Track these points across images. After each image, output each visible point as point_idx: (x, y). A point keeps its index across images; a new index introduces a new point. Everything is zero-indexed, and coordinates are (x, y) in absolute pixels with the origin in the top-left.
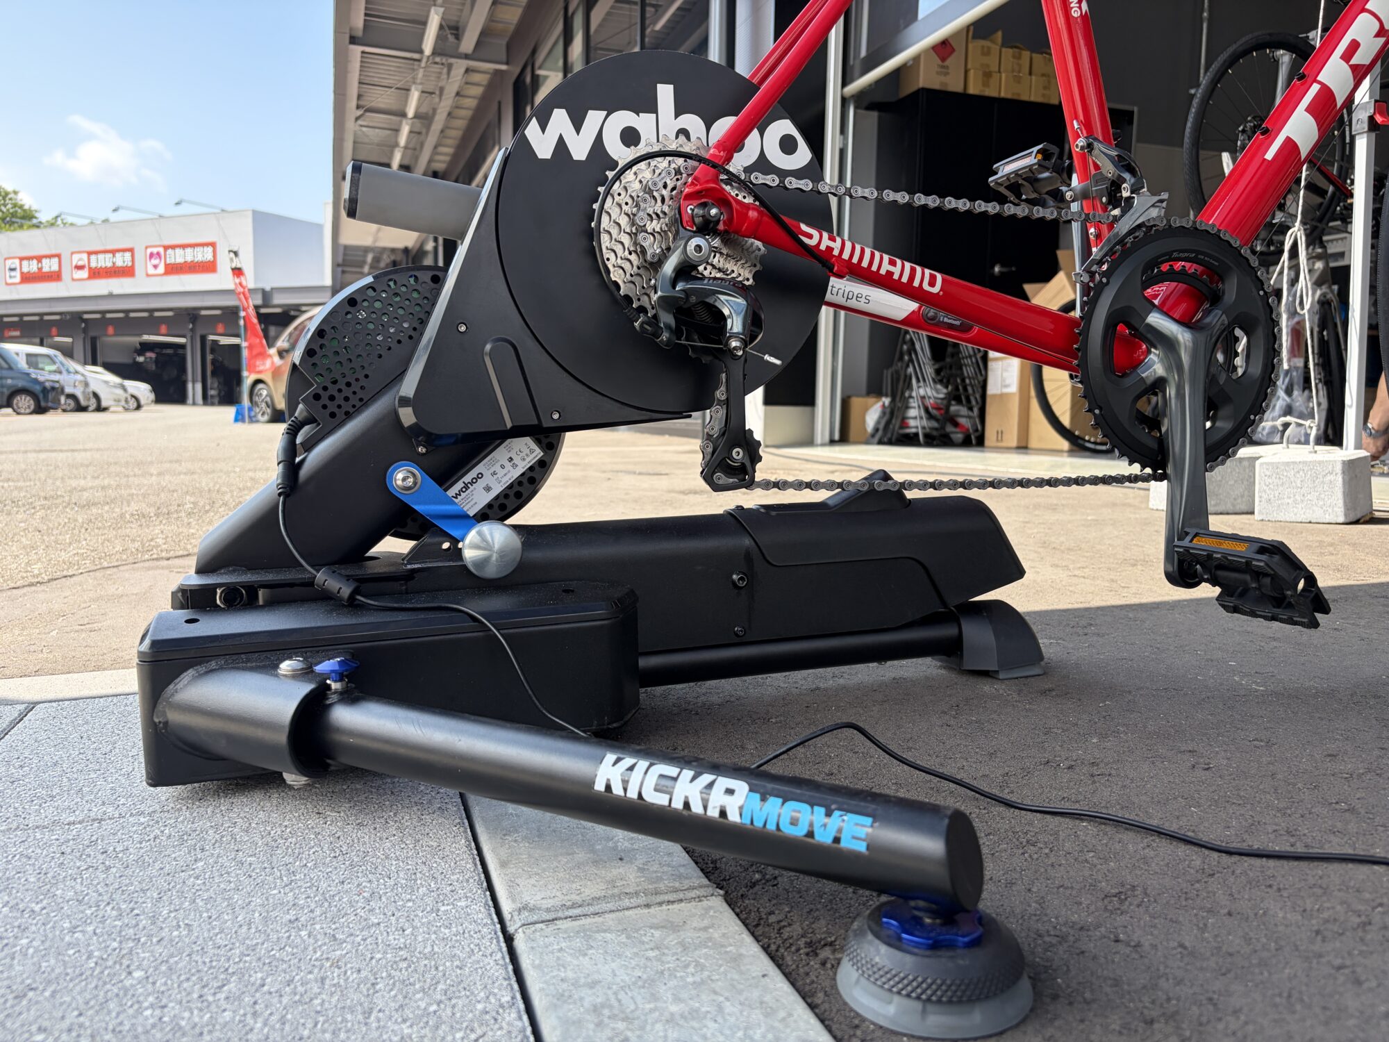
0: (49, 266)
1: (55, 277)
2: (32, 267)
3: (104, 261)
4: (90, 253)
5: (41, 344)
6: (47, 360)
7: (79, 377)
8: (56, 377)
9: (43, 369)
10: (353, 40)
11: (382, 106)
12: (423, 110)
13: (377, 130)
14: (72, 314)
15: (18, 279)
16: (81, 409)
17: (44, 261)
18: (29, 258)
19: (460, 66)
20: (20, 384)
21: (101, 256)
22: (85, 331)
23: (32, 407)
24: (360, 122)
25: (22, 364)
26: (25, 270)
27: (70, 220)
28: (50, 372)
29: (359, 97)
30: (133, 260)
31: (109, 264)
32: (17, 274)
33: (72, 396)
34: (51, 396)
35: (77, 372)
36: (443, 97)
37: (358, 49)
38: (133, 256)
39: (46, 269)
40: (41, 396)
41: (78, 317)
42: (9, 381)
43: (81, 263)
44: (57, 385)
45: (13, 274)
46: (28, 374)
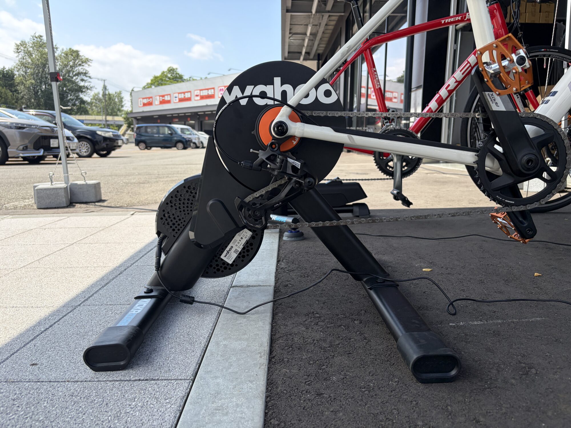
0: (188, 95)
1: (189, 99)
2: (182, 96)
3: (205, 93)
4: (201, 90)
5: (185, 124)
6: (186, 130)
7: (197, 136)
8: (189, 136)
9: (185, 134)
10: (288, 11)
11: (299, 32)
12: (314, 31)
13: (297, 41)
14: (195, 113)
15: (177, 101)
16: (197, 147)
17: (186, 94)
18: (181, 93)
19: (326, 15)
20: (179, 139)
21: (204, 91)
22: (199, 119)
23: (183, 147)
24: (291, 38)
25: (179, 132)
26: (180, 97)
27: (195, 78)
28: (188, 134)
29: (290, 29)
30: (214, 92)
31: (206, 94)
32: (177, 99)
33: (195, 143)
34: (188, 143)
35: (196, 134)
36: (321, 27)
37: (289, 14)
38: (214, 91)
39: (186, 97)
40: (185, 143)
41: (196, 114)
42: (175, 138)
43: (197, 94)
44: (190, 139)
45: (176, 99)
46: (181, 136)
